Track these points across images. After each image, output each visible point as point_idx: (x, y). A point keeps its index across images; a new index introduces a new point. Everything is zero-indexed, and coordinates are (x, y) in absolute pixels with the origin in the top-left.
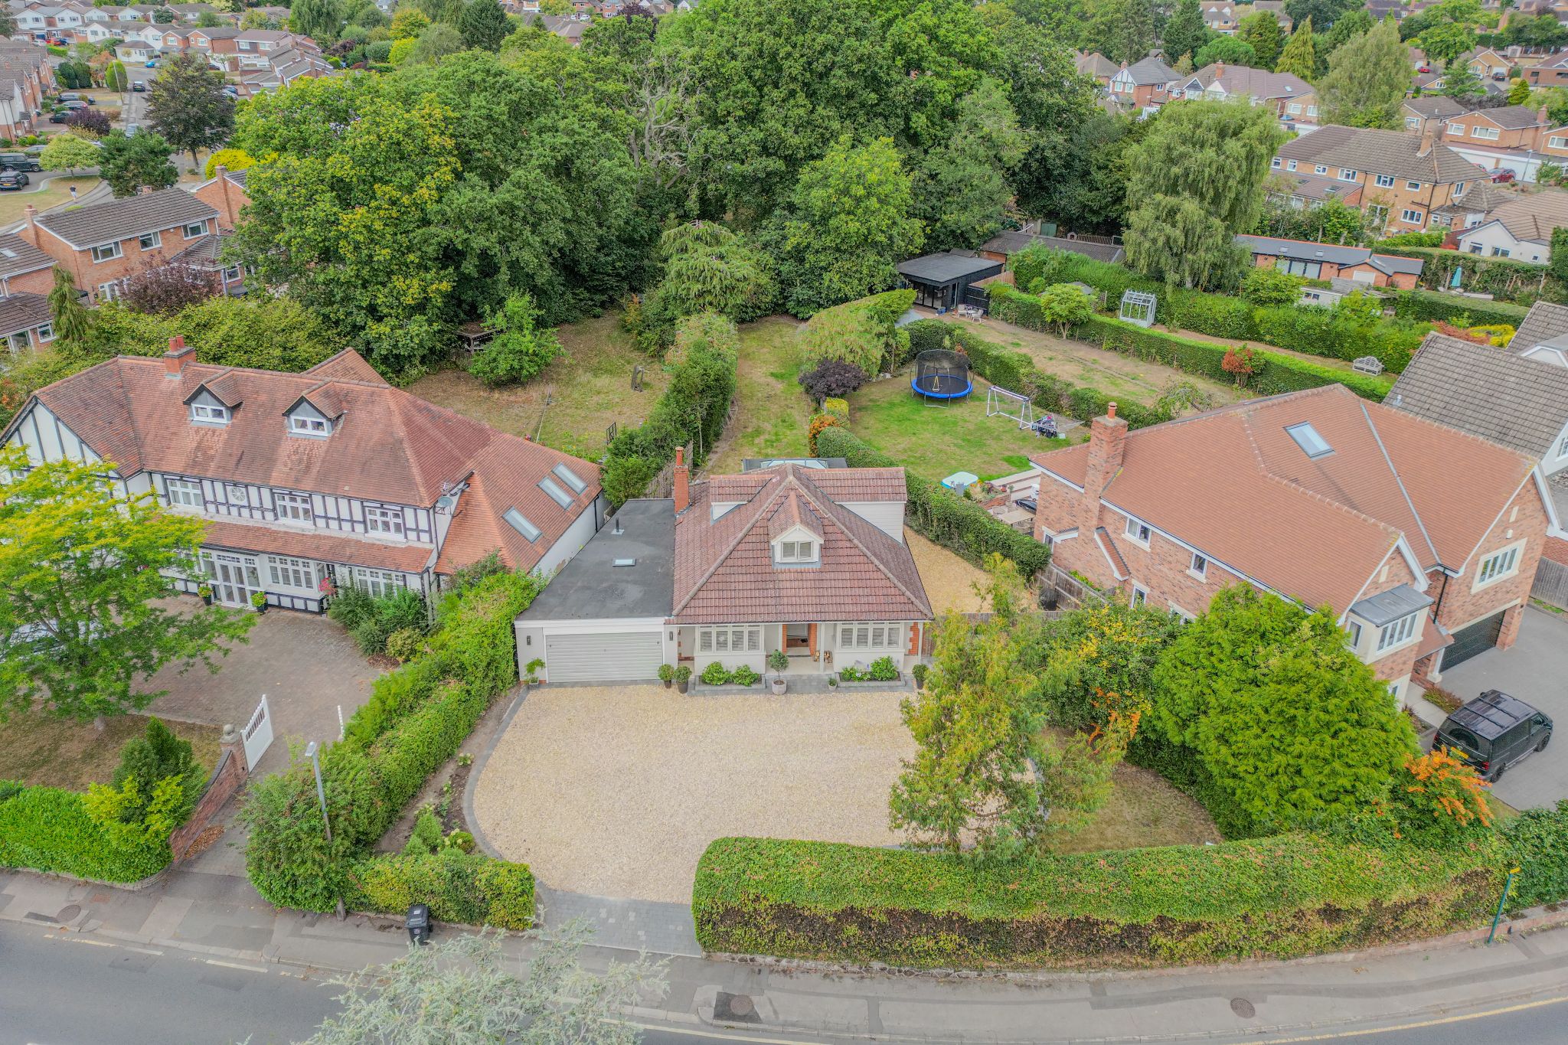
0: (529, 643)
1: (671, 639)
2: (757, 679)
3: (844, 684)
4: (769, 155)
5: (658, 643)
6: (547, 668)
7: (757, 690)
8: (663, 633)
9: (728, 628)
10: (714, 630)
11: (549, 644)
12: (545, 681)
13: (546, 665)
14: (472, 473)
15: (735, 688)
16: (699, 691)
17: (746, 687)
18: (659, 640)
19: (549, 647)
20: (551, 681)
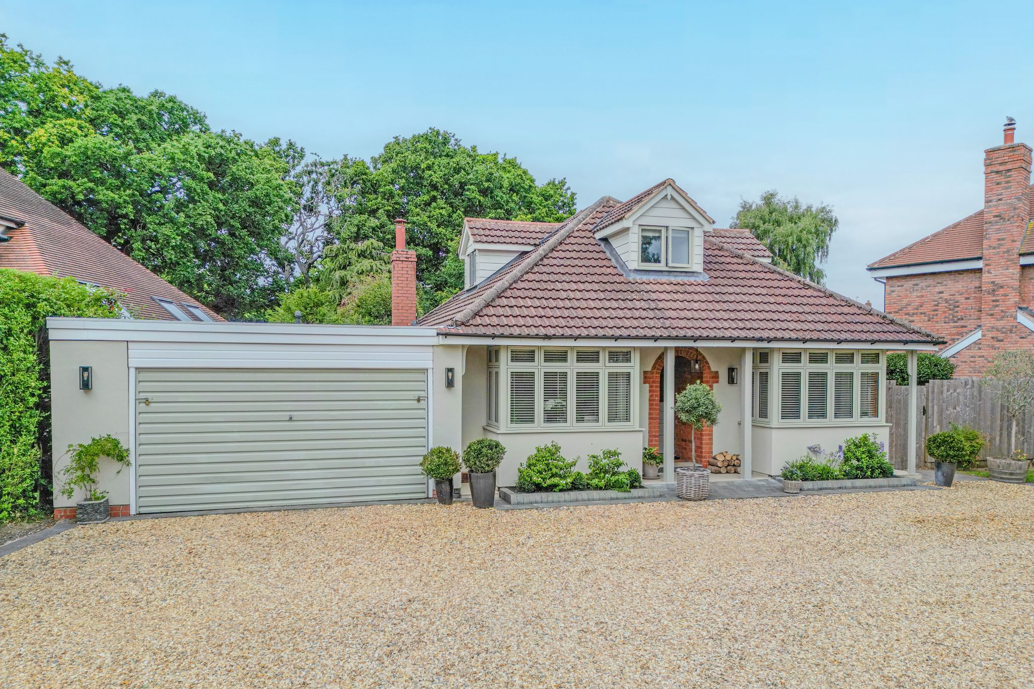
0: (86, 385)
1: (450, 384)
5: (419, 400)
6: (132, 469)
7: (644, 498)
8: (430, 372)
9: (568, 364)
10: (539, 368)
11: (142, 395)
12: (127, 507)
13: (132, 458)
14: (20, 224)
15: (598, 497)
16: (518, 504)
17: (621, 495)
18: (422, 394)
19: (143, 405)
20: (143, 510)
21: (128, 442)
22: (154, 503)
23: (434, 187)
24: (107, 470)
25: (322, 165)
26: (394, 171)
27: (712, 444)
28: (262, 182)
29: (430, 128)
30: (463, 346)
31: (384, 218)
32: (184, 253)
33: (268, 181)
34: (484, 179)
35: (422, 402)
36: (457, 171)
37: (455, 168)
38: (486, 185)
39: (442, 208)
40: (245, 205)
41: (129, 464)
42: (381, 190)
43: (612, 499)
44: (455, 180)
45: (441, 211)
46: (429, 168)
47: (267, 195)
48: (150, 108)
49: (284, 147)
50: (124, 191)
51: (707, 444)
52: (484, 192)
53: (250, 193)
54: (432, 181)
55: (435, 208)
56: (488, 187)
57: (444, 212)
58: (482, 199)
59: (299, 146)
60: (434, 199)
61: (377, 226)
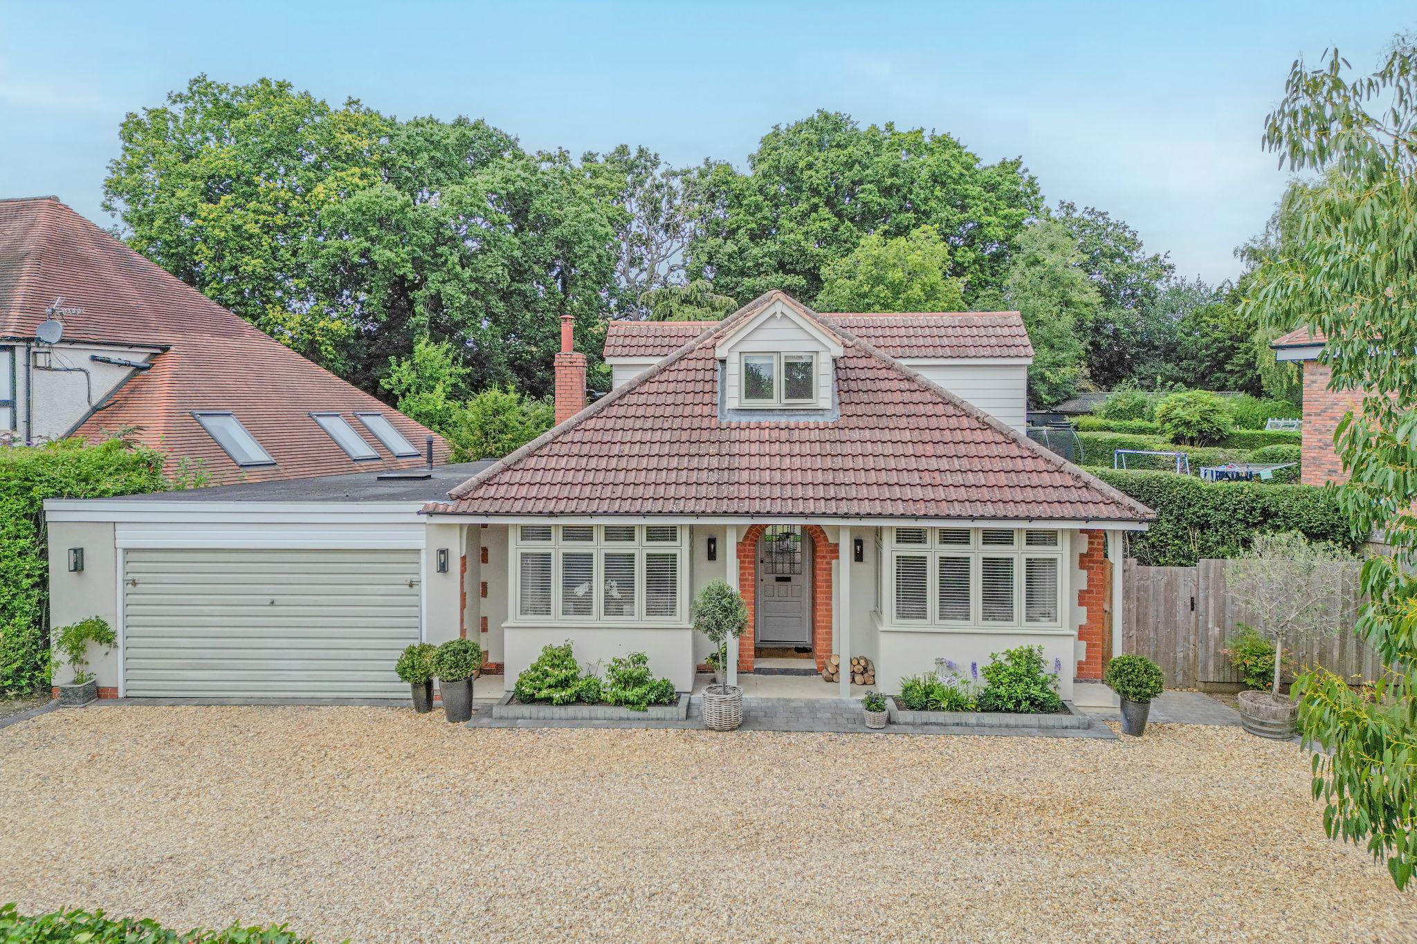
0: (78, 567)
1: (443, 568)
2: (665, 696)
3: (908, 716)
4: (786, 272)
5: (411, 585)
6: (120, 652)
7: (665, 719)
8: (423, 554)
9: (594, 543)
10: (557, 548)
11: (130, 576)
12: (116, 689)
13: (119, 640)
14: (165, 349)
15: (602, 716)
16: (501, 718)
17: (634, 714)
18: (415, 578)
19: (130, 586)
20: (130, 694)
21: (116, 625)
22: (141, 688)
23: (815, 191)
24: (95, 651)
25: (675, 174)
26: (765, 176)
27: (831, 639)
28: (571, 216)
29: (818, 111)
30: (461, 526)
31: (745, 240)
32: (473, 313)
33: (578, 215)
34: (887, 173)
35: (415, 587)
36: (849, 165)
37: (846, 163)
38: (889, 181)
39: (825, 220)
40: (551, 246)
41: (116, 646)
42: (745, 202)
43: (621, 719)
44: (845, 180)
45: (822, 224)
46: (810, 166)
47: (575, 233)
48: (444, 142)
49: (634, 154)
50: (403, 248)
51: (824, 640)
52: (887, 192)
53: (556, 232)
54: (812, 184)
55: (814, 221)
56: (892, 184)
57: (826, 225)
58: (883, 201)
59: (652, 152)
60: (815, 208)
61: (734, 252)
